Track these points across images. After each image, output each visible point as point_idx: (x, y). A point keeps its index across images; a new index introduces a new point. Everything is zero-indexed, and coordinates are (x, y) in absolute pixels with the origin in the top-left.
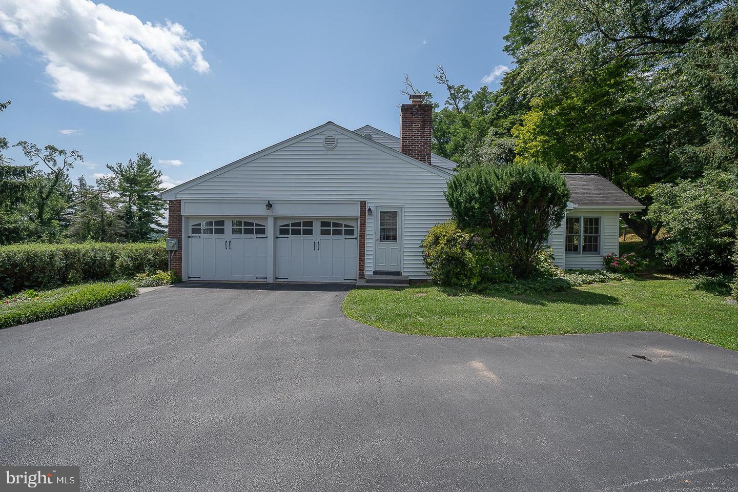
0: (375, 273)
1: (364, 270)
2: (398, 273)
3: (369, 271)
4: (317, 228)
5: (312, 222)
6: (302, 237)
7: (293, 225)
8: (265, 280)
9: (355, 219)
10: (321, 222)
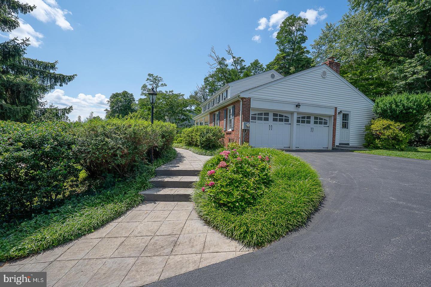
0: (340, 144)
1: (335, 143)
2: (348, 144)
3: (337, 143)
4: (312, 120)
5: (310, 117)
6: (305, 124)
7: (302, 118)
8: (289, 148)
9: (330, 117)
10: (314, 117)
